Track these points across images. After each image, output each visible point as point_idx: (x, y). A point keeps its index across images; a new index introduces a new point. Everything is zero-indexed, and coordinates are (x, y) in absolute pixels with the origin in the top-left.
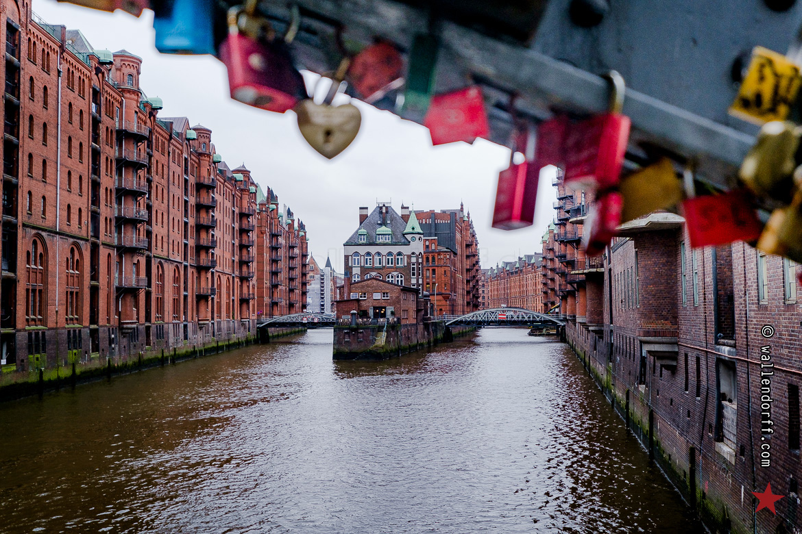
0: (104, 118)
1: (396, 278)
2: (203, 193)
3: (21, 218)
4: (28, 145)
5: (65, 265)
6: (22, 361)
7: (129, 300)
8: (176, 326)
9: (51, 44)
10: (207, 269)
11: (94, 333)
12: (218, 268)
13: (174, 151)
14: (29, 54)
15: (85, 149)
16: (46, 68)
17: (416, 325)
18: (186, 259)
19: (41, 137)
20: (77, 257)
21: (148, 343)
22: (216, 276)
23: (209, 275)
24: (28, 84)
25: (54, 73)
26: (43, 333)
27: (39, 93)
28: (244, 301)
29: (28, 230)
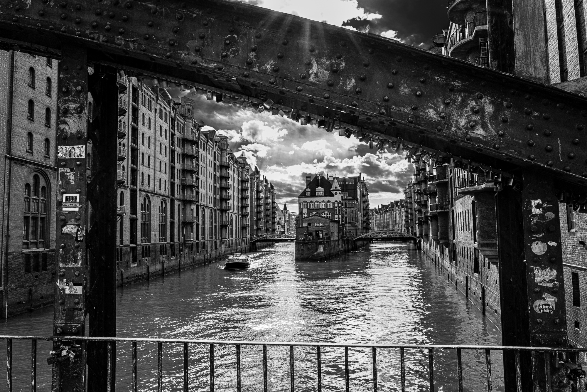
0: (177, 133)
1: (326, 214)
2: (224, 170)
3: (139, 186)
4: (142, 149)
5: (158, 210)
6: (140, 261)
7: (189, 228)
8: (211, 242)
9: (152, 96)
10: (226, 211)
11: (172, 246)
12: (231, 211)
13: (209, 148)
14: (142, 102)
15: (168, 149)
16: (150, 109)
17: (338, 240)
18: (215, 206)
19: (147, 144)
20: (164, 206)
21: (198, 252)
22: (230, 214)
23: (227, 215)
24: (142, 117)
25: (153, 111)
26: (149, 246)
27: (147, 121)
28: (244, 228)
29: (142, 192)
